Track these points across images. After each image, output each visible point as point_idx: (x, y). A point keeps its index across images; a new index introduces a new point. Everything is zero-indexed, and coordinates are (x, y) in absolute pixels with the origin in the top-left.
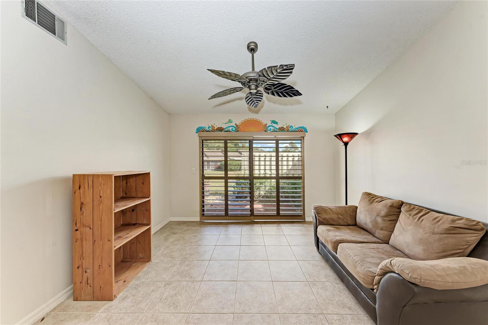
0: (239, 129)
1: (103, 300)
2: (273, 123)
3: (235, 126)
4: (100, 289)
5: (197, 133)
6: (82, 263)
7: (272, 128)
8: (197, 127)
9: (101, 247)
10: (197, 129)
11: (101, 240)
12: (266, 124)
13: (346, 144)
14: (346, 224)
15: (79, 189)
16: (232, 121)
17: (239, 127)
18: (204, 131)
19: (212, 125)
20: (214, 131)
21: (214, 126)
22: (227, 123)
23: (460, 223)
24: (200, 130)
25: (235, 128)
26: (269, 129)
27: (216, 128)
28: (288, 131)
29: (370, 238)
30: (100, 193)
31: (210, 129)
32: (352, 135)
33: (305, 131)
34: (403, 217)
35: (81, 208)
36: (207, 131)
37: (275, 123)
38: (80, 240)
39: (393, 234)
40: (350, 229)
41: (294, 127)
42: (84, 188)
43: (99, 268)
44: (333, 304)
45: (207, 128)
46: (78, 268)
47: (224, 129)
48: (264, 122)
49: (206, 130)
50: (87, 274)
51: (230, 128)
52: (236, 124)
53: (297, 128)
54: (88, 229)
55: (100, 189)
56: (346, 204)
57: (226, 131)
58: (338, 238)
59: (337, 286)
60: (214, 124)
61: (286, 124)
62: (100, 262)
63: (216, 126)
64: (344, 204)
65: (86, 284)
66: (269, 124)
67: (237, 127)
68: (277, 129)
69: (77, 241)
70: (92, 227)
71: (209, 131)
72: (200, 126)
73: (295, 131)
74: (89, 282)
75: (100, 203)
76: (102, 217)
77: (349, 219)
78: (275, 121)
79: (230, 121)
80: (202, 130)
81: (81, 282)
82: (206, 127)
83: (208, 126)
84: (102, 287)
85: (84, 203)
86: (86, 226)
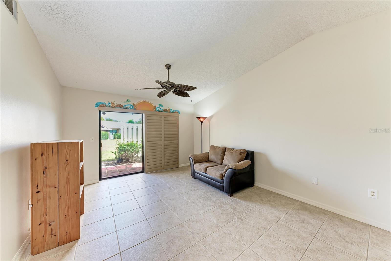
0: (136, 108)
1: (70, 241)
2: (160, 106)
3: (133, 105)
4: (66, 234)
5: (96, 107)
6: (46, 219)
7: (159, 109)
8: (97, 102)
9: (68, 201)
10: (97, 104)
11: (67, 195)
12: (156, 106)
13: (202, 122)
14: (205, 161)
15: (42, 155)
16: (130, 101)
17: (136, 106)
18: (103, 106)
19: (112, 102)
20: (114, 107)
21: (114, 103)
22: (125, 102)
23: (242, 151)
24: (98, 105)
25: (133, 107)
26: (157, 109)
27: (116, 105)
28: (169, 112)
29: (215, 164)
30: (66, 157)
31: (110, 105)
32: (204, 118)
33: (179, 113)
34: (226, 153)
35: (44, 172)
36: (107, 107)
37: (161, 106)
38: (42, 200)
39: (224, 160)
40: (207, 163)
41: (173, 110)
42: (48, 155)
43: (66, 217)
44: (208, 192)
45: (107, 104)
46: (40, 224)
47: (123, 106)
48: (154, 105)
49: (105, 106)
50: (51, 226)
51: (129, 106)
52: (133, 104)
53: (175, 111)
54: (52, 189)
55: (66, 154)
56: (202, 153)
57: (125, 108)
58: (206, 166)
59: (206, 187)
60: (114, 101)
61: (168, 107)
62: (66, 213)
63: (116, 103)
64: (201, 153)
65: (51, 236)
66: (158, 106)
67: (134, 106)
68: (163, 110)
69: (38, 201)
70: (57, 186)
71: (109, 107)
72: (100, 102)
73: (173, 113)
74: (53, 233)
75: (67, 165)
76: (69, 176)
77: (206, 159)
78: (161, 105)
79: (128, 101)
80: (102, 105)
81: (44, 236)
82: (105, 103)
83: (108, 102)
84: (68, 232)
85: (47, 167)
86: (50, 187)
